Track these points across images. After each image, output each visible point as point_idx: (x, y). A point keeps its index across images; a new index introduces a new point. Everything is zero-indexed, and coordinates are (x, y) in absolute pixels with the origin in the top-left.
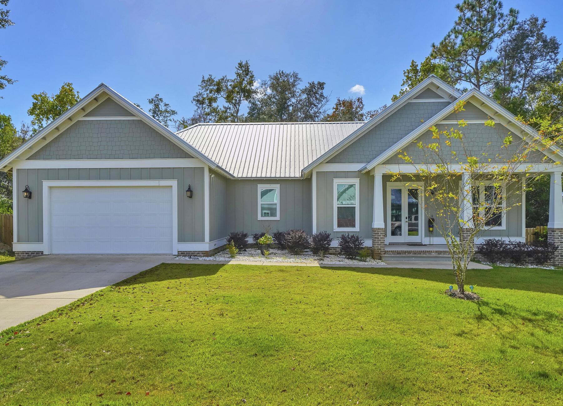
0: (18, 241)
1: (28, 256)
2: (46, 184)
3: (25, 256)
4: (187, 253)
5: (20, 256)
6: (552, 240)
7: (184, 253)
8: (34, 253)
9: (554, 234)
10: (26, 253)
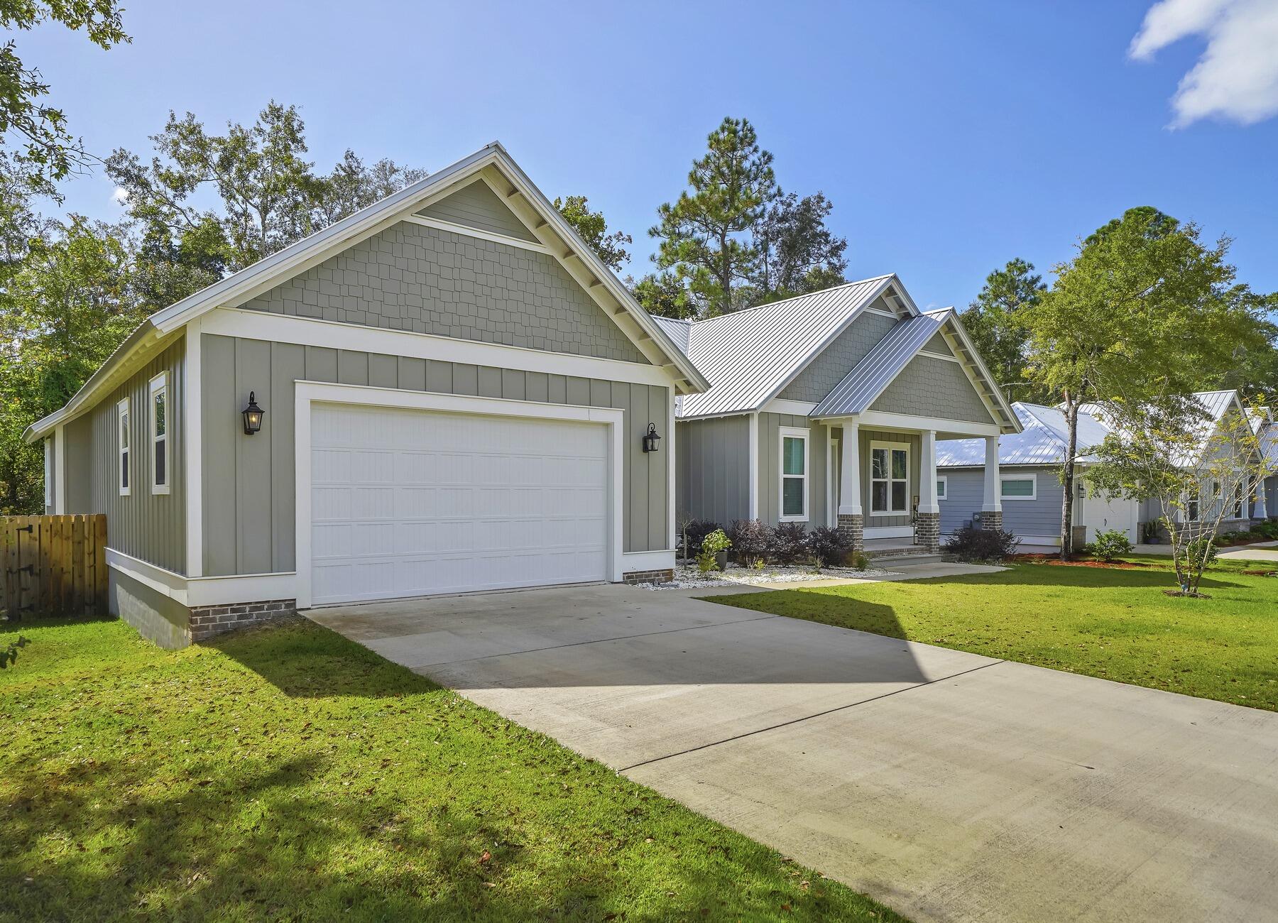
0: (206, 572)
1: (240, 617)
2: (305, 392)
3: (230, 618)
4: (637, 577)
5: (213, 620)
6: (990, 528)
7: (632, 577)
8: (262, 608)
9: (994, 519)
10: (233, 611)
